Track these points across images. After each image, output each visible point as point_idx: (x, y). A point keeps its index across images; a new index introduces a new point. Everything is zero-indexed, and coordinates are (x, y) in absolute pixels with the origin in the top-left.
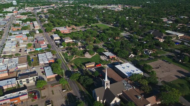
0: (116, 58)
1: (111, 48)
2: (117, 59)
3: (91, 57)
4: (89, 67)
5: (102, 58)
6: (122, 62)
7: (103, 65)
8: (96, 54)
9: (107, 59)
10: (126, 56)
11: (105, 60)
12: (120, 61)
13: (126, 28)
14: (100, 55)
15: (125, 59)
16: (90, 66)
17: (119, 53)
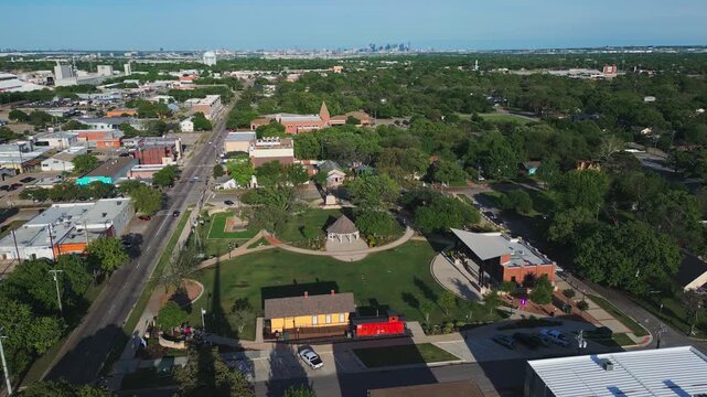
0: (558, 286)
1: (533, 213)
2: (569, 294)
3: (358, 257)
4: (294, 330)
5: (446, 271)
6: (617, 327)
7: (428, 331)
8: (410, 242)
9: (483, 282)
10: (652, 282)
11: (463, 288)
12: (598, 315)
13: (646, 131)
14: (438, 248)
15: (648, 302)
16: (304, 321)
17: (589, 244)
